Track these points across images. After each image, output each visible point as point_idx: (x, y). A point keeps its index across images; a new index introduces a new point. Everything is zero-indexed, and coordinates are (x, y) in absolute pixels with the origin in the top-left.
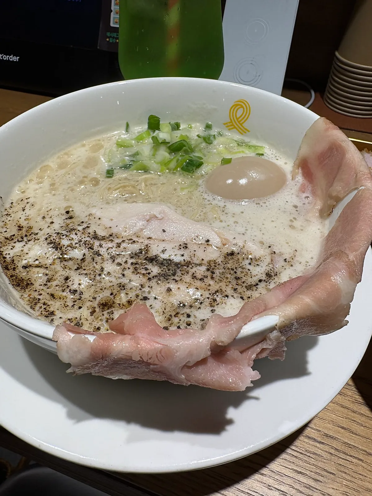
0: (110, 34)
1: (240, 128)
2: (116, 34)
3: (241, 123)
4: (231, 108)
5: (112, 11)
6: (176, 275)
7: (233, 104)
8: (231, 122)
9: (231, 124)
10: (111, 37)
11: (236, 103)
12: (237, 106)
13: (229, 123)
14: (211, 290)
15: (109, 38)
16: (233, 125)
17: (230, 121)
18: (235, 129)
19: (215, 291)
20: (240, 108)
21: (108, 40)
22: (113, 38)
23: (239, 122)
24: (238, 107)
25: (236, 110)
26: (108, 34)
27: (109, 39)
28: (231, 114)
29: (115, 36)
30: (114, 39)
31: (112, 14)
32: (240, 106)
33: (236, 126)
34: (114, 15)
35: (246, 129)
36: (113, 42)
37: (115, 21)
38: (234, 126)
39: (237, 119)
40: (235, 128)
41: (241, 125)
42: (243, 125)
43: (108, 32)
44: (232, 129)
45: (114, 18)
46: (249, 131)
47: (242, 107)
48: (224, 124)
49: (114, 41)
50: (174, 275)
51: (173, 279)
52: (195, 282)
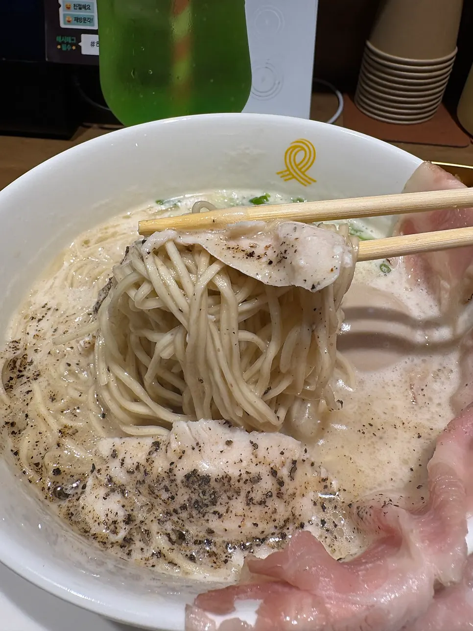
0: (62, 39)
1: (303, 179)
2: (70, 38)
3: (303, 170)
4: (286, 153)
5: (60, 6)
6: (219, 503)
7: (289, 146)
8: (288, 170)
9: (288, 172)
10: (63, 43)
11: (292, 145)
12: (296, 148)
13: (286, 171)
14: (277, 521)
15: (60, 44)
16: (290, 174)
17: (286, 169)
18: (294, 180)
19: (284, 521)
20: (300, 150)
21: (59, 47)
22: (67, 43)
23: (300, 170)
24: (297, 150)
25: (293, 153)
26: (59, 39)
27: (61, 46)
28: (288, 161)
29: (70, 42)
30: (69, 45)
31: (61, 10)
32: (300, 149)
33: (294, 174)
34: (64, 11)
35: (310, 179)
36: (67, 49)
37: (67, 19)
38: (293, 175)
39: (297, 166)
40: (294, 177)
41: (303, 173)
42: (306, 173)
43: (59, 35)
44: (290, 179)
45: (65, 15)
46: (315, 181)
47: (303, 149)
48: (278, 173)
49: (69, 49)
50: (214, 503)
51: (215, 513)
52: (251, 511)
